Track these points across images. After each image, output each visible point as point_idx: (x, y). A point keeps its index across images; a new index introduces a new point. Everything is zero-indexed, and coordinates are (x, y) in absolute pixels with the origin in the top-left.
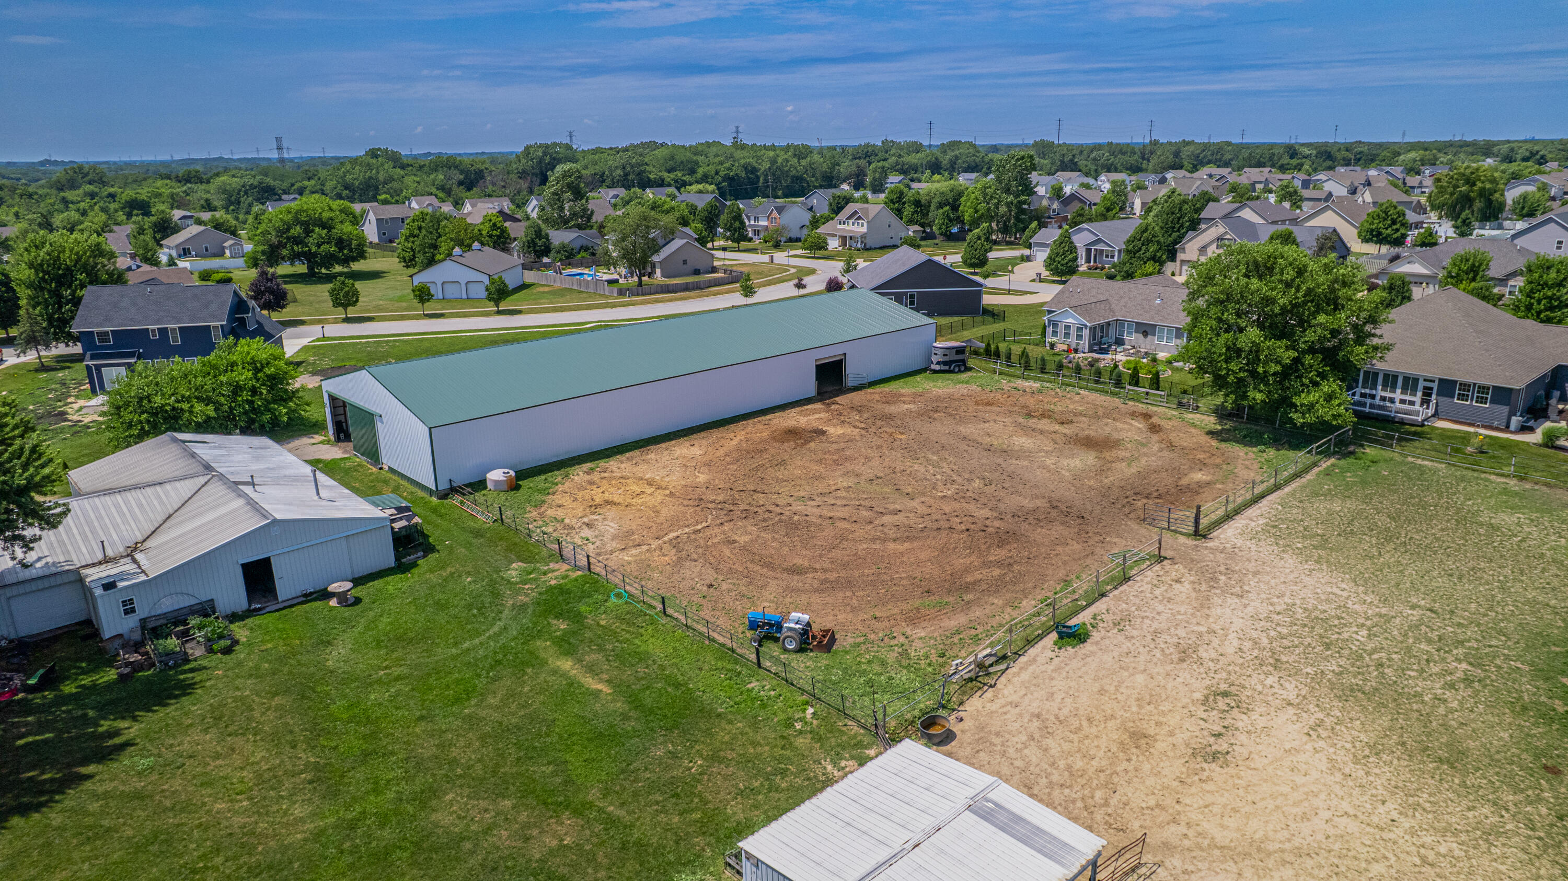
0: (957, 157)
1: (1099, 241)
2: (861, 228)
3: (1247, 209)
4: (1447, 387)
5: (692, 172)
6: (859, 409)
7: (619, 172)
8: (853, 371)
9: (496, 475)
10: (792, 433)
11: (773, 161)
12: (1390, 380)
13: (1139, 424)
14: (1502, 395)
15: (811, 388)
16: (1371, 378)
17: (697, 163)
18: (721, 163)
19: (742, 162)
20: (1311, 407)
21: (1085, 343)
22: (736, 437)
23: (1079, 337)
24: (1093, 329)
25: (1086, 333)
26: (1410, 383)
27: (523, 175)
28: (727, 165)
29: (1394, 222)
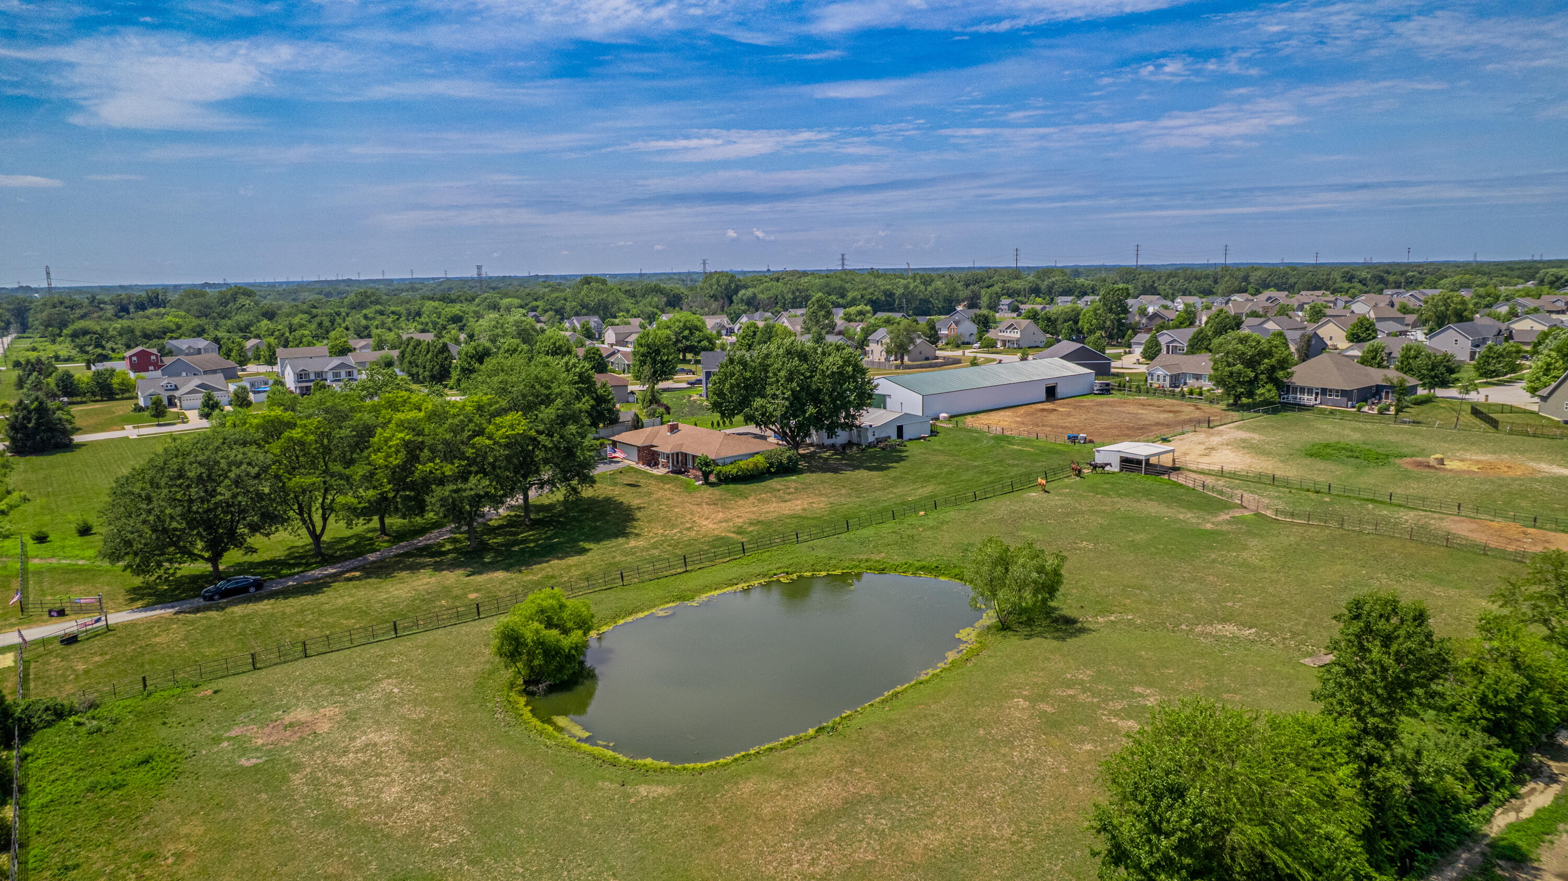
0: (1053, 283)
1: (1174, 341)
2: (1016, 335)
3: (1271, 322)
4: (1324, 391)
5: (843, 296)
6: (1068, 404)
7: (790, 295)
8: (1060, 391)
9: (943, 415)
10: (1043, 410)
11: (906, 287)
12: (1302, 390)
13: (1192, 408)
14: (1344, 393)
15: (1043, 395)
16: (1295, 390)
17: (845, 289)
18: (865, 289)
19: (882, 288)
20: (1263, 394)
21: (1167, 383)
22: (1022, 410)
23: (1164, 380)
24: (1171, 376)
25: (1168, 379)
26: (1310, 391)
27: (714, 297)
28: (871, 290)
29: (1368, 329)
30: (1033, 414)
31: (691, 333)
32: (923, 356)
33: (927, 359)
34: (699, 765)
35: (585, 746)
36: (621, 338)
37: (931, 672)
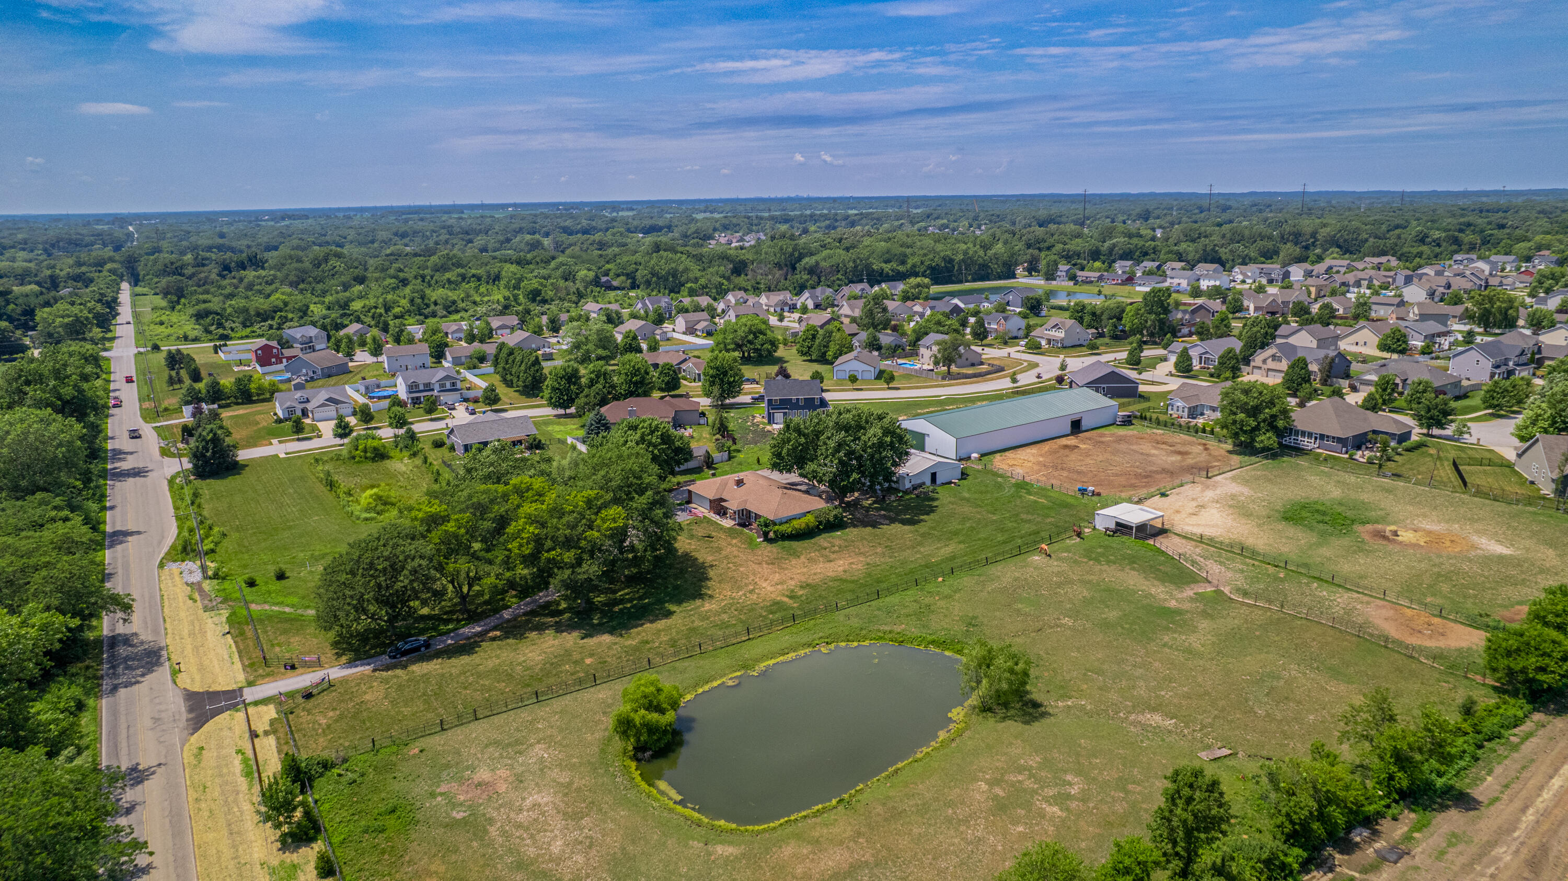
1: (1207, 353)
2: (1060, 334)
4: (1322, 437)
5: (903, 263)
6: (1090, 439)
7: (851, 264)
8: (1085, 424)
9: (975, 455)
10: (1066, 447)
11: (965, 253)
12: (1303, 434)
13: (1201, 448)
14: (1339, 440)
15: (1068, 429)
16: (1297, 433)
17: (905, 256)
18: (925, 255)
19: (942, 254)
20: (1262, 441)
21: (1186, 414)
22: (1046, 447)
23: (1184, 410)
24: (1190, 408)
26: (1310, 435)
28: (931, 256)
29: (1398, 340)
30: (1054, 452)
31: (756, 337)
32: (969, 363)
33: (973, 365)
34: (757, 828)
35: (679, 808)
36: (690, 325)
37: (925, 750)
